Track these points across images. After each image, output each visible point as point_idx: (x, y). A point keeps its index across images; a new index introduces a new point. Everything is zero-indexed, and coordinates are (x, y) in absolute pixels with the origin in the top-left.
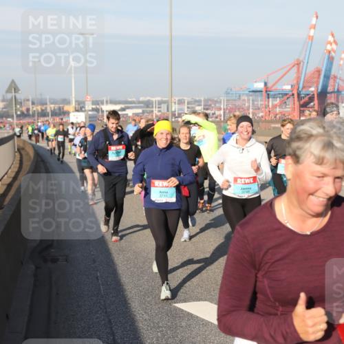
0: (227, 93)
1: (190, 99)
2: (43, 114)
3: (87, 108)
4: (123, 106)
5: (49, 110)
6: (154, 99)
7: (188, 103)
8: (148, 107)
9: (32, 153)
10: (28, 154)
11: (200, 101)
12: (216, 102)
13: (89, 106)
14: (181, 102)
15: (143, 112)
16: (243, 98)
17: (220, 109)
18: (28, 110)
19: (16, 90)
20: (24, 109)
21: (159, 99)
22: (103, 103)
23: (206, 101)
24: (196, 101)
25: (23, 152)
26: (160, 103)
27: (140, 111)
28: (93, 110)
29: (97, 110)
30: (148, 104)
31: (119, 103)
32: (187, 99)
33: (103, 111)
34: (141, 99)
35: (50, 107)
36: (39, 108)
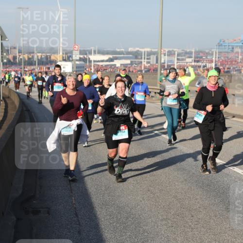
0: (220, 45)
1: (180, 51)
2: (30, 62)
3: (74, 58)
4: (111, 56)
5: (35, 58)
6: (143, 50)
7: (178, 55)
8: (136, 57)
9: (17, 102)
10: (13, 103)
11: (191, 53)
12: (208, 54)
13: (76, 56)
14: (171, 54)
15: (132, 63)
16: (236, 50)
17: (212, 61)
18: (15, 58)
19: (3, 37)
20: (11, 57)
21: (149, 50)
22: (91, 53)
23: (197, 53)
24: (186, 53)
25: (8, 101)
26: (149, 54)
27: (128, 62)
28: (80, 59)
29: (84, 60)
30: (137, 55)
31: (107, 53)
32: (177, 51)
33: (90, 61)
34: (130, 49)
35: (37, 56)
36: (26, 56)
